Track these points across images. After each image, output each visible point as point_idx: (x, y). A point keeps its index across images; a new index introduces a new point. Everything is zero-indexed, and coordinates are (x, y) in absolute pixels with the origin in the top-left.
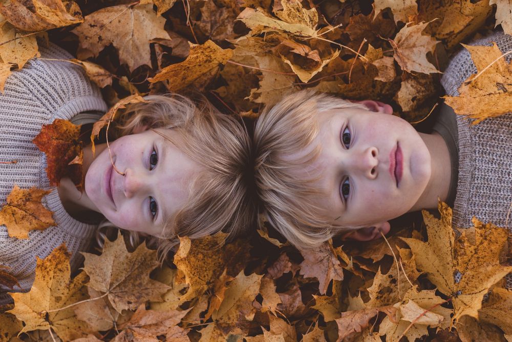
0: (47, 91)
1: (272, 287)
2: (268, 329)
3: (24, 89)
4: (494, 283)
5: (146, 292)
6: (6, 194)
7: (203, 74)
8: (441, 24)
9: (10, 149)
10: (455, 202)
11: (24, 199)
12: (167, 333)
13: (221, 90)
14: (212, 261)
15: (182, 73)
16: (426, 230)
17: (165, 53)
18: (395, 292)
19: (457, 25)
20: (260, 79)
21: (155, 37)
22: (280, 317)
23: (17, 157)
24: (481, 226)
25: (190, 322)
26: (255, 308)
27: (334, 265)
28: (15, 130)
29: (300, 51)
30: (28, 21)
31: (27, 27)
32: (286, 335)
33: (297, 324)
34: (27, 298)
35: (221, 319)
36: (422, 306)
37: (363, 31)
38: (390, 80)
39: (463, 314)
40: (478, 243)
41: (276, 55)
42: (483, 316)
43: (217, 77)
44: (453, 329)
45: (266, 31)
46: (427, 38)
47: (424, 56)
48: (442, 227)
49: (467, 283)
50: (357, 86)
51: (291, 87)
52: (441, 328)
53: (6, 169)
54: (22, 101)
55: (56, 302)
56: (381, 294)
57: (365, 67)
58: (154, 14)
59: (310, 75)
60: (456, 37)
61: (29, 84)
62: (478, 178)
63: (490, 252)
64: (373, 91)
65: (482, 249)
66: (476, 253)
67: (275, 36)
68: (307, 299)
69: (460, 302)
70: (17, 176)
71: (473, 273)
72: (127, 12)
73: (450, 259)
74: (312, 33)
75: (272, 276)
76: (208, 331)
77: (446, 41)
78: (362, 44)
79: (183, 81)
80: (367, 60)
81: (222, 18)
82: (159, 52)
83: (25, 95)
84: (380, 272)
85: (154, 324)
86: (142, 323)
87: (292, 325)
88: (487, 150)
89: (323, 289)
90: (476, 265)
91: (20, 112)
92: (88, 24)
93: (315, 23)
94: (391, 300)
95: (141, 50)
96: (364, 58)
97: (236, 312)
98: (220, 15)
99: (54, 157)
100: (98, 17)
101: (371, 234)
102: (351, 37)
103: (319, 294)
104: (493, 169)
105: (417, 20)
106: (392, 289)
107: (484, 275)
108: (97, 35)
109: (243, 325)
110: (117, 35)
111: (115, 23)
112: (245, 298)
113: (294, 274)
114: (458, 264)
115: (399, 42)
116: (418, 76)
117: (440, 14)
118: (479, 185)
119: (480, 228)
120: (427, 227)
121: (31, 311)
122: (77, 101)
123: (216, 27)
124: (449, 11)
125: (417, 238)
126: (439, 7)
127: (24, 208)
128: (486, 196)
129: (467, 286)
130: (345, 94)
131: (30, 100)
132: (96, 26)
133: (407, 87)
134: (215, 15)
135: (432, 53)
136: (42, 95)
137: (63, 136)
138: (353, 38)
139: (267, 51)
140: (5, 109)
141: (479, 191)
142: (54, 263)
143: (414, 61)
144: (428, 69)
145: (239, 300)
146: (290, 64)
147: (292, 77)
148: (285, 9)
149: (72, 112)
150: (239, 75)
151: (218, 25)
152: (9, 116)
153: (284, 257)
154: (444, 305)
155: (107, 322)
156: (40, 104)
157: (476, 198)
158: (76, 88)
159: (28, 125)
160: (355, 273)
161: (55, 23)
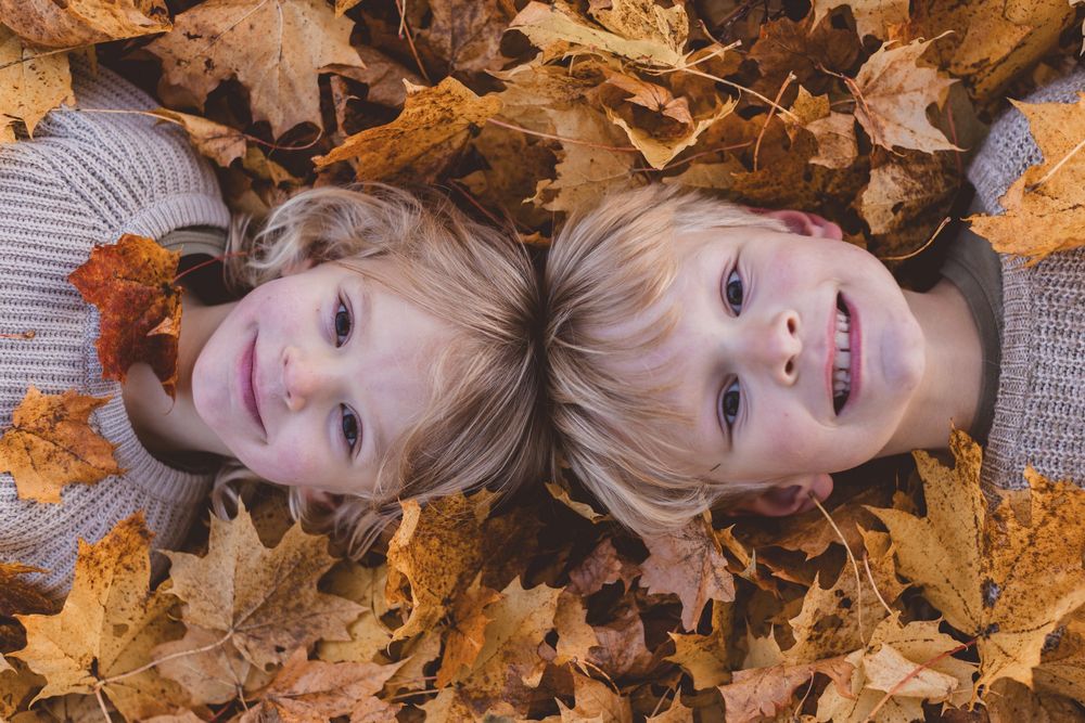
0: (103, 182)
1: (579, 611)
2: (571, 704)
3: (53, 176)
4: (1071, 610)
5: (314, 620)
6: (9, 405)
7: (434, 146)
8: (961, 42)
9: (18, 307)
10: (991, 436)
11: (51, 417)
12: (352, 713)
13: (474, 179)
14: (457, 554)
15: (389, 144)
16: (923, 492)
17: (352, 97)
18: (848, 626)
19: (996, 45)
20: (558, 158)
21: (329, 62)
22: (596, 677)
23: (35, 324)
24: (1043, 486)
25: (404, 686)
26: (543, 660)
27: (714, 568)
28: (31, 266)
29: (649, 101)
30: (49, 23)
31: (45, 37)
32: (610, 716)
33: (633, 693)
34: (53, 625)
35: (470, 681)
36: (910, 658)
37: (788, 55)
38: (844, 164)
39: (1000, 675)
40: (1036, 522)
41: (593, 106)
42: (1044, 678)
43: (464, 153)
44: (977, 706)
45: (574, 53)
46: (928, 73)
47: (921, 112)
48: (957, 485)
49: (1011, 609)
50: (771, 175)
51: (625, 178)
52: (950, 705)
53: (9, 351)
54: (47, 202)
55: (114, 634)
56: (818, 631)
57: (791, 136)
58: (329, 10)
59: (668, 152)
60: (993, 71)
61: (65, 165)
62: (1044, 384)
63: (1063, 544)
64: (806, 188)
65: (1046, 536)
66: (1032, 544)
67: (593, 65)
68: (655, 640)
69: (995, 648)
70: (35, 367)
71: (1025, 587)
72: (268, 6)
73: (973, 554)
74: (676, 60)
75: (578, 589)
76: (439, 708)
77: (972, 79)
78: (785, 85)
79: (390, 161)
80: (796, 118)
81: (476, 21)
82: (341, 94)
83: (55, 189)
84: (818, 584)
85: (324, 692)
86: (299, 688)
87: (622, 695)
88: (1066, 325)
89: (690, 618)
90: (1032, 569)
91: (43, 227)
92: (183, 32)
93: (682, 38)
94: (840, 644)
95: (300, 91)
96: (787, 116)
97: (501, 668)
98: (473, 17)
99: (117, 318)
100: (204, 19)
101: (792, 501)
102: (761, 69)
103: (682, 631)
104: (1078, 367)
105: (908, 34)
106: (842, 621)
107: (1048, 592)
108: (203, 57)
109: (518, 698)
110: (247, 57)
111: (242, 30)
112: (521, 637)
113: (628, 585)
114: (992, 565)
115: (867, 82)
116: (909, 159)
117: (959, 22)
118: (1045, 401)
119: (1042, 491)
120: (925, 486)
121: (60, 653)
122: (171, 203)
123: (463, 42)
124: (979, 14)
125: (904, 508)
126: (957, 6)
127: (50, 435)
128: (1060, 425)
129: (1010, 615)
130: (745, 192)
131: (66, 199)
132: (200, 37)
133: (883, 182)
134: (461, 16)
135: (940, 105)
136: (92, 190)
137: (139, 273)
138: (768, 71)
139: (575, 96)
140: (10, 220)
141: (1043, 412)
142: (116, 552)
143: (899, 125)
144: (931, 141)
145: (510, 642)
146: (627, 129)
147: (628, 156)
148: (615, 6)
149: (157, 229)
150: (514, 147)
151: (468, 37)
152: (18, 235)
153: (606, 549)
154: (958, 654)
155: (223, 686)
156: (87, 208)
157: (1036, 428)
158: (168, 174)
159: (60, 254)
160: (760, 585)
161: (109, 32)
